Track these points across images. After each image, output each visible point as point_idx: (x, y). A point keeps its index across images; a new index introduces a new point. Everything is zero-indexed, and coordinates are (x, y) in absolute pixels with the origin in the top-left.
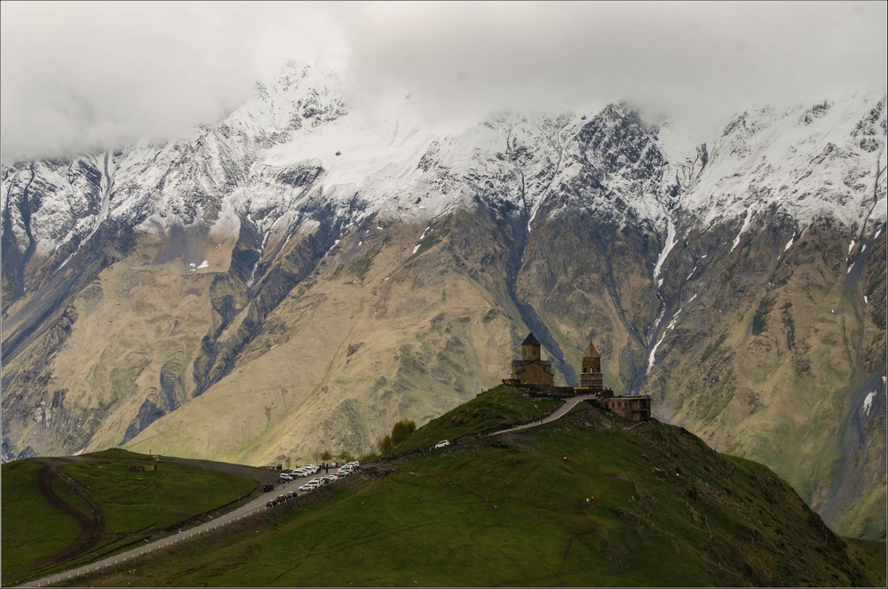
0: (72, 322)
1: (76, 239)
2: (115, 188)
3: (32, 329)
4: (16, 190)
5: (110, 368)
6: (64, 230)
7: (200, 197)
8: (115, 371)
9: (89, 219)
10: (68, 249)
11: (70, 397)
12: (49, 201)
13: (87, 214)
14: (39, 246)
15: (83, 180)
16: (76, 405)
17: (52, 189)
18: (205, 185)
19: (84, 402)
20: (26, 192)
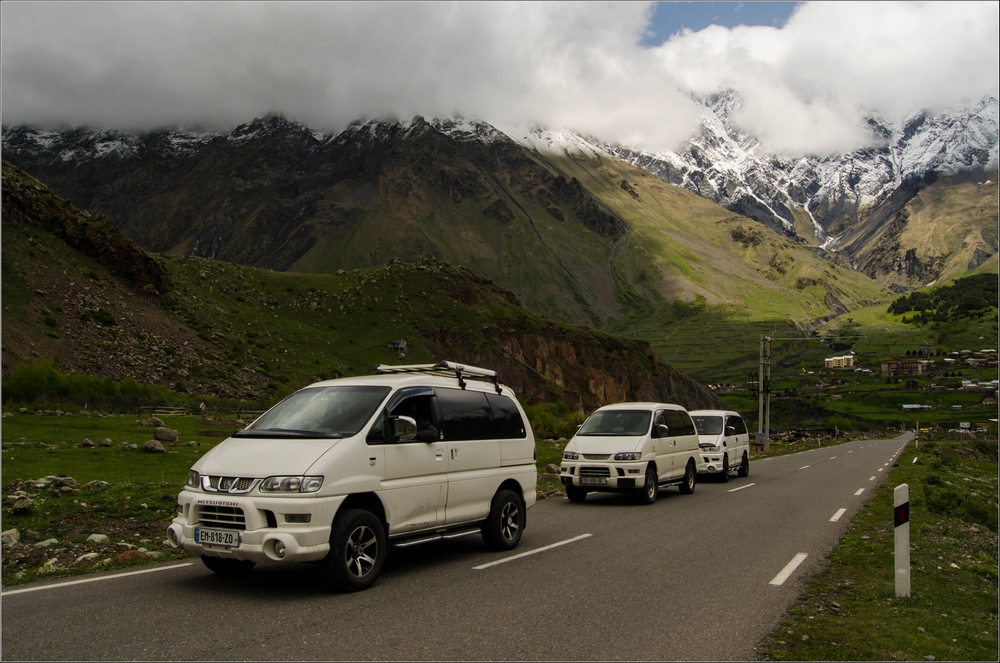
0: (906, 218)
1: (885, 193)
2: (903, 168)
3: (873, 232)
4: (844, 174)
5: (942, 236)
6: (877, 190)
7: (975, 152)
8: (946, 237)
9: (891, 183)
10: (881, 198)
11: (919, 253)
12: (865, 177)
13: (889, 181)
14: (863, 200)
15: (883, 166)
16: (925, 256)
17: (866, 171)
18: (974, 145)
19: (930, 254)
20: (851, 174)
